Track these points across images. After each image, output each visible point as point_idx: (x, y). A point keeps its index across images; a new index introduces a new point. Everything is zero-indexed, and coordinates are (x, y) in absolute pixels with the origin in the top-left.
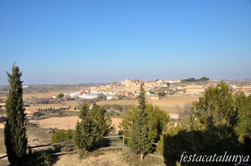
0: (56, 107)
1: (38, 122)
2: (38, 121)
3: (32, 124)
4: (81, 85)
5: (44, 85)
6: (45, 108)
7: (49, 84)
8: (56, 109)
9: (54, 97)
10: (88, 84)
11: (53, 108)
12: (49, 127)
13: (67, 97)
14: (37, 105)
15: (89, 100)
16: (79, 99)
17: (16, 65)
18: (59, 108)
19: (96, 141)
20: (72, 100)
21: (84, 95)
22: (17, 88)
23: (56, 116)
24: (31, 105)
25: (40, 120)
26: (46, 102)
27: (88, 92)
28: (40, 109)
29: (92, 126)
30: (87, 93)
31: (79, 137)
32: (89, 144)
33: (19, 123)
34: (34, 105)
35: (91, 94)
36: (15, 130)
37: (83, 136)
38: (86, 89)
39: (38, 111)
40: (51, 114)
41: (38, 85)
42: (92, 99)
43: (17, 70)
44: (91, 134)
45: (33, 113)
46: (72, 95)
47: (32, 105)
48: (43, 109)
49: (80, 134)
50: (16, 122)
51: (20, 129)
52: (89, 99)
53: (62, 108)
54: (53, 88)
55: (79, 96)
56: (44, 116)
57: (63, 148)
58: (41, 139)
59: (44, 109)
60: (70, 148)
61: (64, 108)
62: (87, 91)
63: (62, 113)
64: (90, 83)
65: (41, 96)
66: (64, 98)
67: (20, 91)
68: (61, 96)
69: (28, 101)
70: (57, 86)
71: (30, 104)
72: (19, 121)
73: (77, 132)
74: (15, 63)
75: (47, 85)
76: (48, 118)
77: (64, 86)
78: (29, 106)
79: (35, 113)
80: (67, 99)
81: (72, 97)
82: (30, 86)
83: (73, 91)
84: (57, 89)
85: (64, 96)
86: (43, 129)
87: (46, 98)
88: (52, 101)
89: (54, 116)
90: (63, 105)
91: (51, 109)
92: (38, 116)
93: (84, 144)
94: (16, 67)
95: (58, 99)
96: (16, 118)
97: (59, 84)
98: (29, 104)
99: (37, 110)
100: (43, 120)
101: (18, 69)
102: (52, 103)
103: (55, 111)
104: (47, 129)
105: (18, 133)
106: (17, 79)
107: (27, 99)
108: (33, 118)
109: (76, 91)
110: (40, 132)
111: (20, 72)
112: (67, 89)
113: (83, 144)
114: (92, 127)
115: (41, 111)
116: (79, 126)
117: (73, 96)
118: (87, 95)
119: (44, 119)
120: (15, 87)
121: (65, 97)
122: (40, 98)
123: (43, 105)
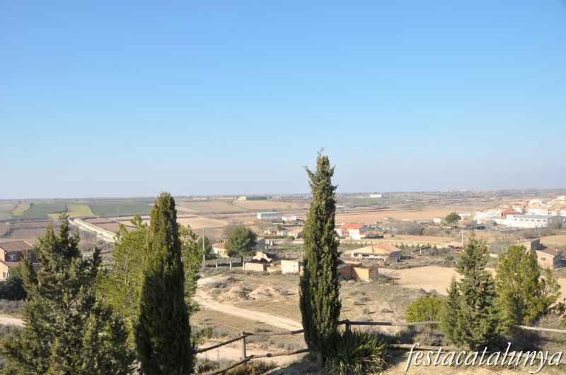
0: (439, 244)
1: (397, 275)
2: (397, 271)
3: (383, 276)
4: (503, 194)
5: (416, 193)
6: (416, 244)
7: (427, 191)
8: (439, 247)
9: (437, 221)
10: (523, 192)
11: (433, 246)
12: (419, 287)
13: (468, 222)
14: (399, 236)
15: (522, 232)
16: (496, 228)
17: (324, 154)
18: (446, 246)
19: (497, 332)
20: (479, 228)
21: (510, 217)
22: (325, 199)
23: (438, 264)
24: (385, 236)
25: (401, 269)
26: (419, 231)
27: (521, 211)
28: (405, 244)
29: (488, 294)
30: (519, 213)
31: (453, 315)
32: (477, 336)
33: (325, 269)
34: (393, 236)
35: (530, 217)
36: (318, 282)
37: (462, 316)
38: (517, 205)
39: (399, 250)
40: (427, 258)
41: (402, 193)
42: (530, 229)
43: (324, 162)
44: (484, 314)
45: (389, 253)
46: (480, 217)
47: (389, 235)
48: (410, 245)
49: (458, 310)
50: (320, 267)
51: (327, 282)
52: (523, 229)
53: (453, 247)
54: (436, 200)
55: (498, 221)
56: (410, 262)
57: (418, 336)
58: (399, 311)
59: (413, 247)
60: (433, 339)
61: (457, 248)
62: (519, 210)
63: (452, 258)
64: (529, 190)
65: (408, 217)
66: (460, 223)
67: (331, 206)
68: (454, 218)
69: (380, 226)
70: (446, 195)
71: (385, 233)
72: (325, 265)
73: (450, 304)
74: (323, 149)
75: (423, 192)
76: (418, 266)
77: (461, 195)
78: (382, 237)
79: (392, 253)
80: (468, 226)
81: (479, 223)
82: (386, 194)
83: (482, 208)
84: (444, 203)
85: (460, 218)
86: (404, 289)
87: (418, 223)
88: (432, 229)
89: (433, 264)
90: (456, 240)
91: (428, 248)
92: (399, 261)
93: (464, 333)
94: (324, 158)
95: (445, 225)
96: (319, 259)
97: (451, 191)
98: (382, 232)
99: (397, 246)
100: (408, 270)
101: (328, 161)
102: (433, 233)
103: (436, 252)
104: (413, 292)
105: (323, 289)
106: (324, 181)
107: (378, 223)
108: (388, 263)
109: (490, 209)
110: (398, 295)
111: (331, 168)
112: (468, 203)
113: (460, 334)
114: (488, 297)
115: (407, 250)
116: (456, 291)
117: (481, 220)
118: (518, 219)
119: (410, 267)
120: (321, 198)
121: (462, 220)
122: (406, 222)
123: (413, 236)
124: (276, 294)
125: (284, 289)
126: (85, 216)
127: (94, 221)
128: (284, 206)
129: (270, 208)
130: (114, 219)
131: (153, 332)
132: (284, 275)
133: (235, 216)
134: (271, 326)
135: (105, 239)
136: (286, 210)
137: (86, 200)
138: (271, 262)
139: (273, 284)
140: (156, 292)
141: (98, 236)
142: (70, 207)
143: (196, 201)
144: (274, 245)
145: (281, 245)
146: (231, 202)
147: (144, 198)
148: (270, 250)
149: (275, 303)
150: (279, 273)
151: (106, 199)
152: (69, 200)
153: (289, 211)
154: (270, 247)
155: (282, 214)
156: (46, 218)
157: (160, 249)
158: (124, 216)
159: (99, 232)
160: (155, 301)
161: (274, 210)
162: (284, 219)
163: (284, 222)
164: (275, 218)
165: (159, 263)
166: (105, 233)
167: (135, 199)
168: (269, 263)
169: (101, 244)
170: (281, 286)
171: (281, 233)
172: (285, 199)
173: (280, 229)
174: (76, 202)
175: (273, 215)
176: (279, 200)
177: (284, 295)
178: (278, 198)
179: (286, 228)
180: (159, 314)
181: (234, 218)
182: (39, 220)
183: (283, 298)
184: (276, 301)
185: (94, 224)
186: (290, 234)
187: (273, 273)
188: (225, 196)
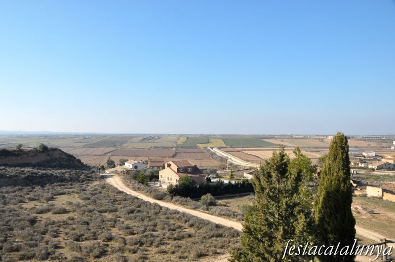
124: (364, 212)
125: (370, 209)
126: (220, 146)
127: (226, 149)
128: (365, 144)
129: (353, 146)
130: (239, 149)
131: (331, 230)
132: (369, 198)
133: (325, 150)
134: (361, 236)
135: (233, 162)
136: (366, 147)
137: (221, 135)
138: (357, 187)
139: (360, 204)
140: (334, 202)
141: (229, 160)
142: (211, 140)
143: (296, 138)
144: (357, 173)
145: (363, 174)
146: (322, 140)
147: (259, 135)
148: (355, 177)
149: (362, 218)
150: (365, 196)
151: (233, 135)
152: (210, 135)
153: (369, 149)
154: (354, 176)
155: (363, 151)
156: (196, 147)
157: (338, 173)
158: (245, 147)
159: (229, 157)
160: (334, 209)
161: (356, 147)
162: (364, 154)
163: (364, 156)
164: (357, 153)
165: (337, 182)
166: (233, 158)
167: (253, 136)
168: (355, 187)
169: (231, 165)
170: (367, 207)
171: (363, 165)
172: (365, 139)
173: (362, 161)
174: (214, 137)
175: (356, 151)
176: (360, 140)
177: (370, 213)
178: (359, 137)
179: (366, 161)
180: (336, 218)
181: (325, 152)
182: (192, 147)
183: (369, 216)
184: (364, 217)
185: (226, 152)
186: (370, 166)
187: (359, 195)
188: (317, 136)
